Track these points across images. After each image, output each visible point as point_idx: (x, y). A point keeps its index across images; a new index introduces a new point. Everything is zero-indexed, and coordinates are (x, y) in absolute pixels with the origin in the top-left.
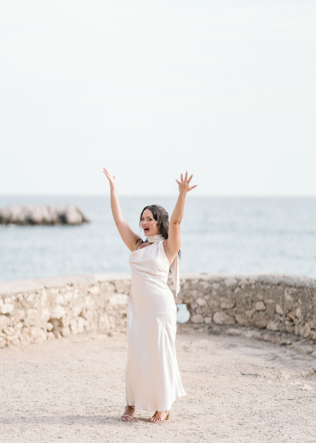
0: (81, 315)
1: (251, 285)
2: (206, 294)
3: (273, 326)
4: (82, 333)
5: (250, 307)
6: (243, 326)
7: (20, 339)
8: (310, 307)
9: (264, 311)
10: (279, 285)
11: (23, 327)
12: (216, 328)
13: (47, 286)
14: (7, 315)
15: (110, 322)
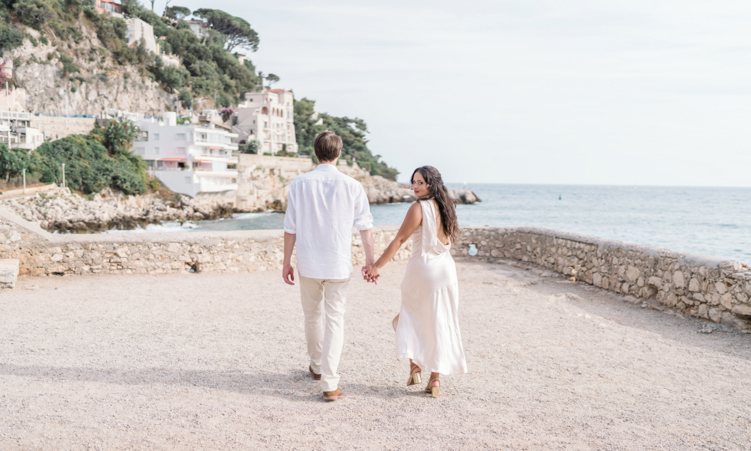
1: (513, 233)
2: (487, 238)
3: (525, 258)
5: (513, 247)
6: (509, 258)
8: (544, 246)
9: (520, 249)
10: (529, 233)
12: (492, 259)
14: (358, 246)
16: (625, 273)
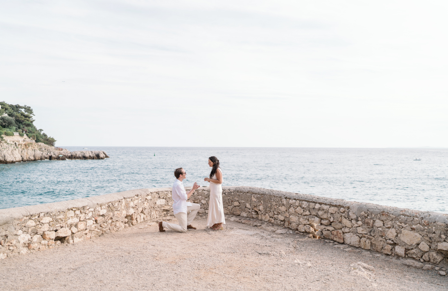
0: (142, 212)
1: (231, 192)
2: (206, 198)
3: (244, 214)
4: (143, 222)
5: (231, 204)
7: (110, 229)
8: (269, 205)
9: (239, 206)
10: (248, 193)
11: (112, 222)
13: (125, 197)
14: (103, 216)
15: (157, 215)
16: (397, 236)
